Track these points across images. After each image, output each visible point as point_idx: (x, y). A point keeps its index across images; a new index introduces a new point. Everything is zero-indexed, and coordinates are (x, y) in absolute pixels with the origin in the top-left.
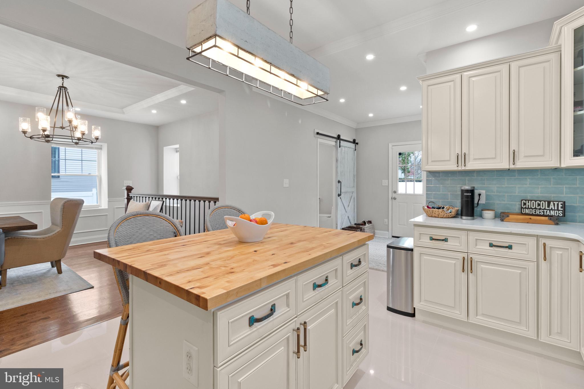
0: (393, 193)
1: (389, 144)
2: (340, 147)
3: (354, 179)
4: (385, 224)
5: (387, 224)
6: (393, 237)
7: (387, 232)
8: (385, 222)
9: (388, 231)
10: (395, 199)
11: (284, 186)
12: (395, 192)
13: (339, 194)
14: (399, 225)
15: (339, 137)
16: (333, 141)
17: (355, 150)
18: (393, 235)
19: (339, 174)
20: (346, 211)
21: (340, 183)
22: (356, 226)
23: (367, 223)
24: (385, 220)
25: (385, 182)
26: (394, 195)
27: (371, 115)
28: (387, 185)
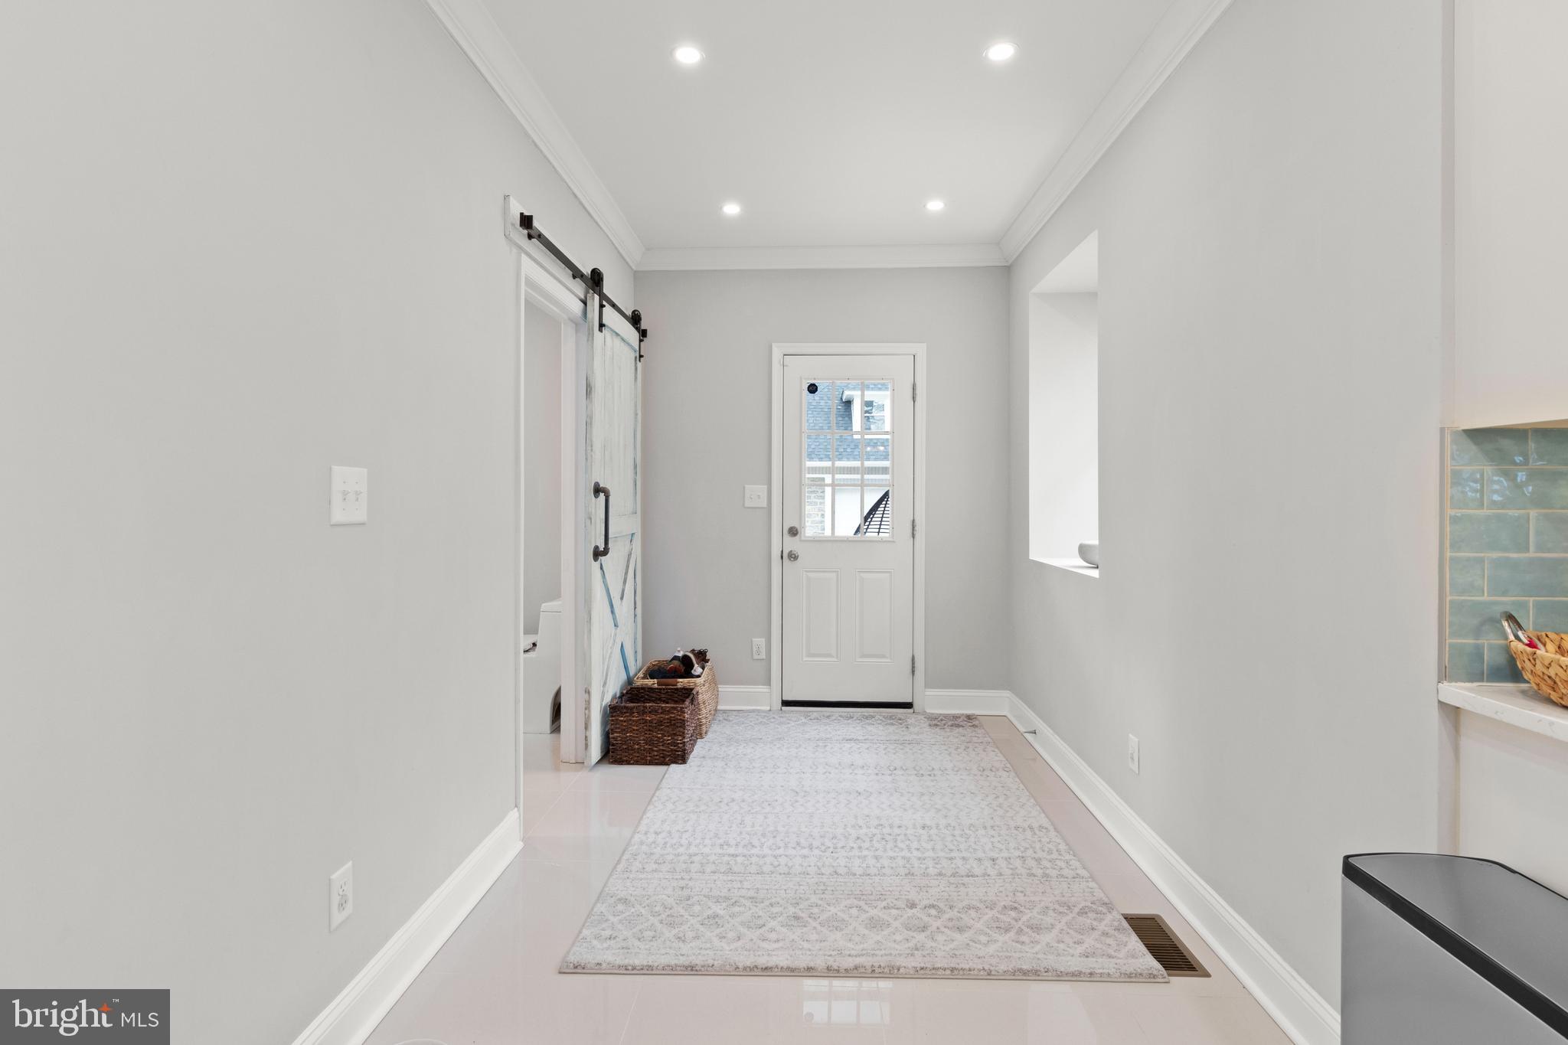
0: (787, 537)
1: (774, 345)
2: (602, 326)
3: (635, 482)
4: (756, 657)
5: (763, 656)
6: (786, 703)
7: (763, 689)
8: (755, 649)
9: (768, 682)
10: (793, 556)
11: (338, 516)
12: (793, 532)
13: (596, 548)
14: (810, 655)
15: (595, 280)
16: (573, 293)
17: (641, 356)
18: (787, 698)
19: (597, 454)
20: (615, 619)
21: (602, 495)
22: (658, 684)
23: (696, 665)
24: (754, 639)
25: (755, 494)
26: (791, 544)
27: (732, 209)
28: (765, 504)
